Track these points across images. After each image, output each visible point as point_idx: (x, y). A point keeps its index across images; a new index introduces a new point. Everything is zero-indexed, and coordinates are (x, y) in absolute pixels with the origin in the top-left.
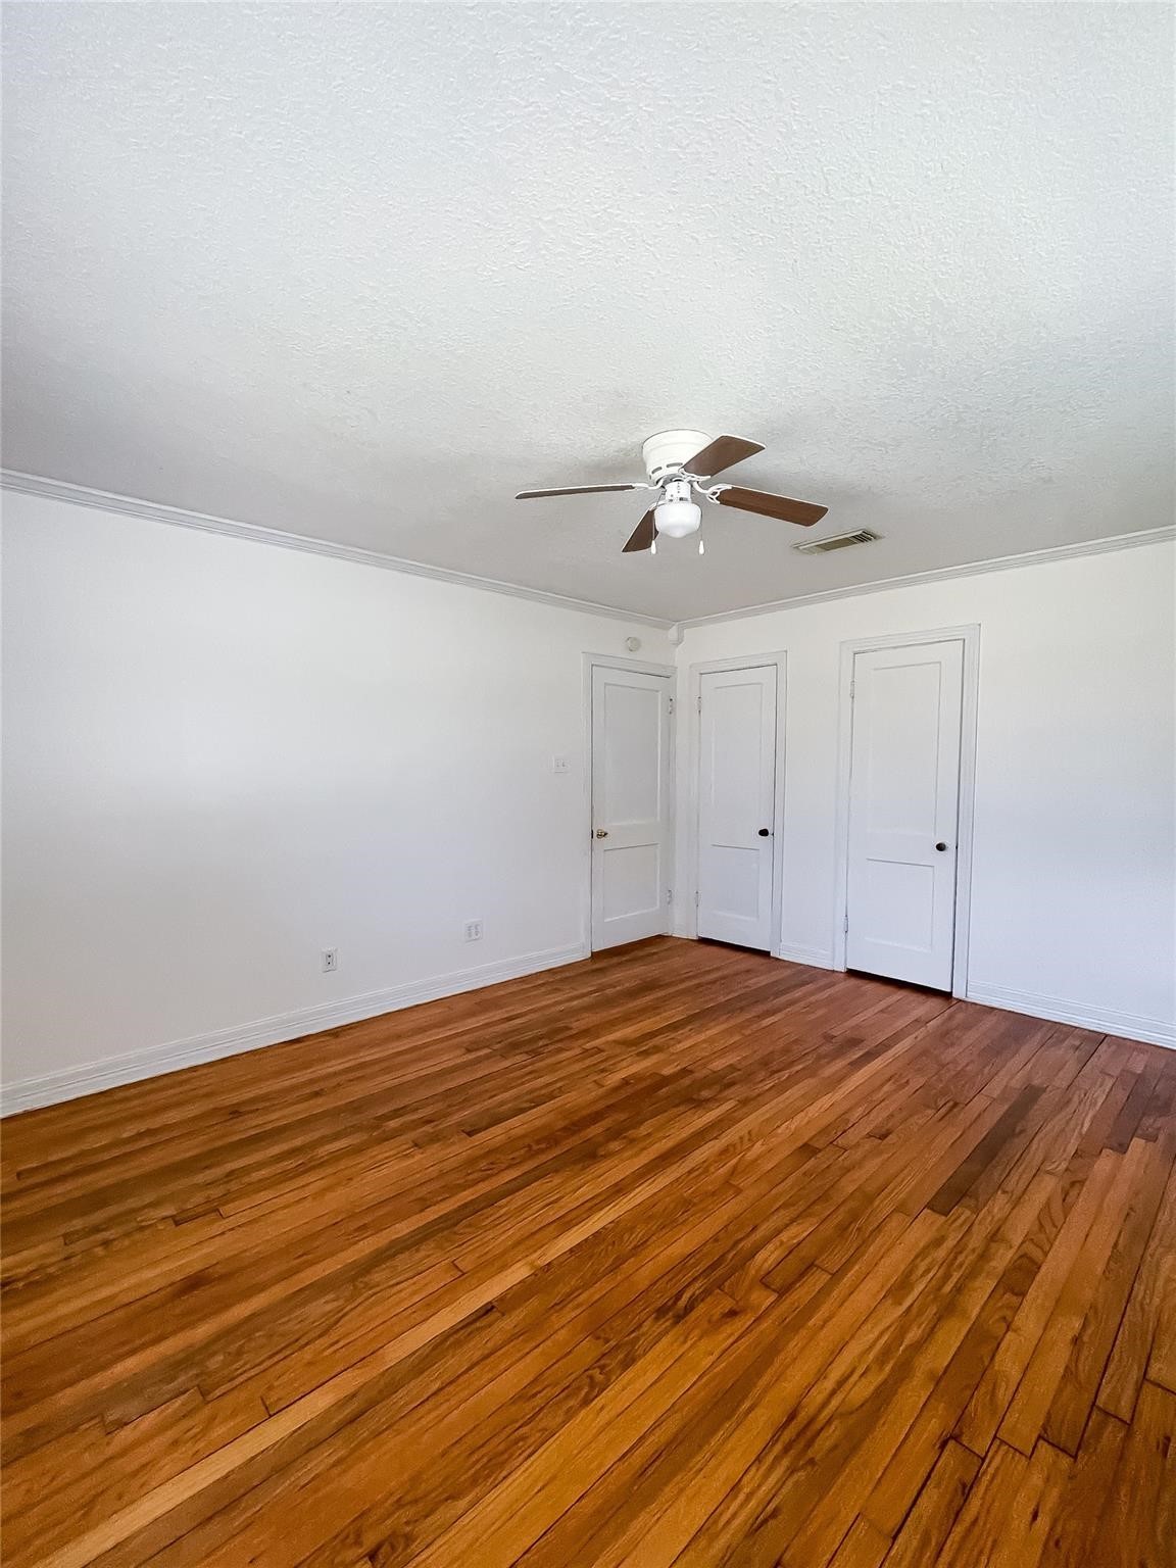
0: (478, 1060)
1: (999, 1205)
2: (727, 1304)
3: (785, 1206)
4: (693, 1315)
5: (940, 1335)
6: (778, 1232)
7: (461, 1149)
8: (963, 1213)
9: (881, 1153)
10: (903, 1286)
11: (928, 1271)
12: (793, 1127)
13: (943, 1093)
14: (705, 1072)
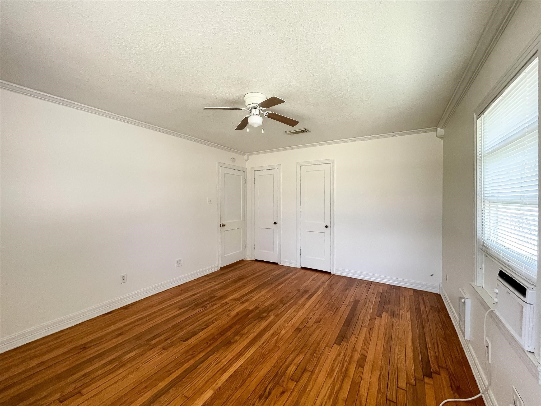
0: (184, 312)
1: (353, 338)
2: (281, 389)
3: (294, 350)
4: (271, 396)
5: (344, 385)
6: (293, 360)
7: (182, 348)
8: (344, 343)
9: (319, 328)
10: (332, 371)
11: (338, 365)
12: (292, 323)
13: (333, 305)
14: (263, 307)
